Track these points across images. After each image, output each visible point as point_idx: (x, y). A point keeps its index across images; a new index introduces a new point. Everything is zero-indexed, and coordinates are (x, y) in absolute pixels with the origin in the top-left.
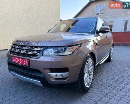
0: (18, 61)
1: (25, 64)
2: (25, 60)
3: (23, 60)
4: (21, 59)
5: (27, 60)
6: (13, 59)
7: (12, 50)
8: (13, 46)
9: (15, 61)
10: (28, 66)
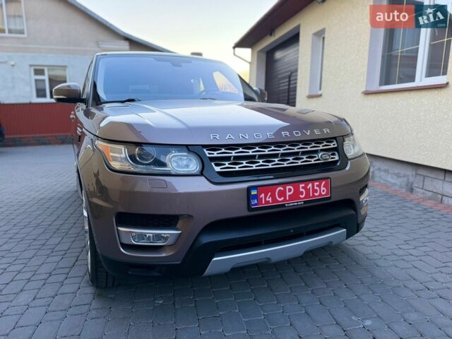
0: (288, 194)
1: (320, 194)
2: (316, 184)
4: (302, 185)
5: (323, 183)
6: (263, 195)
7: (218, 169)
8: (209, 154)
9: (270, 199)
10: (330, 198)
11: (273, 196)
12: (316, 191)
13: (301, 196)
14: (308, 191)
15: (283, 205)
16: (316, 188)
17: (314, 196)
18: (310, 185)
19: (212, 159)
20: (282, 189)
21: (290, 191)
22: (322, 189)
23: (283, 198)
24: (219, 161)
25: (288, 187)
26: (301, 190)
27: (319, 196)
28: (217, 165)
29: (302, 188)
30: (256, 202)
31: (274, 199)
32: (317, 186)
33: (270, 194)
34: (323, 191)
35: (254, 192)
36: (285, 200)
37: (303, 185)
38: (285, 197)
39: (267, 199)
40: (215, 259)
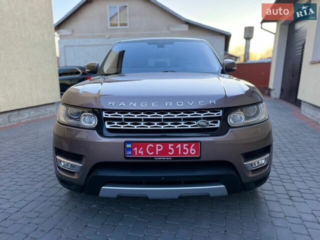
0: (157, 150)
1: (189, 154)
4: (170, 145)
5: (193, 145)
6: (136, 149)
7: (108, 126)
8: (106, 115)
9: (142, 152)
10: (199, 158)
11: (144, 150)
12: (185, 151)
13: (169, 153)
14: (176, 150)
15: (153, 158)
16: (185, 148)
17: (182, 154)
18: (179, 146)
19: (106, 119)
20: (153, 146)
21: (159, 148)
22: (191, 150)
23: (152, 153)
24: (111, 121)
25: (157, 145)
26: (170, 148)
27: (187, 155)
28: (108, 124)
29: (171, 147)
30: (130, 153)
31: (145, 153)
32: (186, 147)
33: (141, 148)
34: (193, 152)
35: (129, 146)
36: (155, 154)
37: (172, 145)
38: (155, 152)
39: (139, 152)
40: (103, 187)
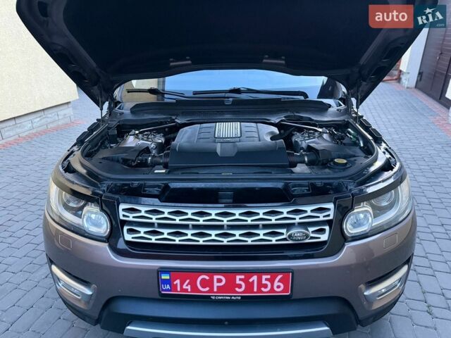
0: (216, 284)
2: (264, 277)
3: (255, 278)
6: (178, 282)
8: (124, 216)
9: (189, 288)
10: (288, 297)
11: (193, 284)
13: (237, 289)
15: (208, 297)
16: (264, 282)
17: (259, 291)
19: (125, 223)
20: (207, 278)
22: (276, 284)
24: (133, 226)
26: (238, 282)
27: (268, 292)
28: (130, 231)
29: (240, 280)
30: (168, 287)
31: (194, 288)
32: (266, 279)
33: (188, 281)
34: (278, 287)
35: (165, 277)
36: (211, 291)
37: (243, 277)
38: (212, 287)
39: (185, 287)
40: (129, 327)
